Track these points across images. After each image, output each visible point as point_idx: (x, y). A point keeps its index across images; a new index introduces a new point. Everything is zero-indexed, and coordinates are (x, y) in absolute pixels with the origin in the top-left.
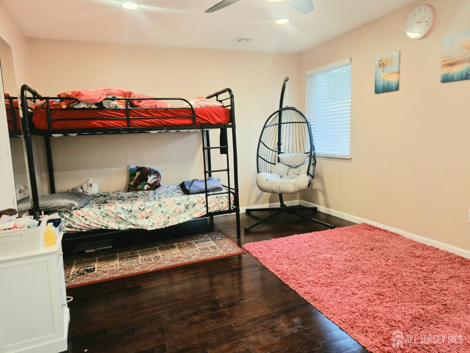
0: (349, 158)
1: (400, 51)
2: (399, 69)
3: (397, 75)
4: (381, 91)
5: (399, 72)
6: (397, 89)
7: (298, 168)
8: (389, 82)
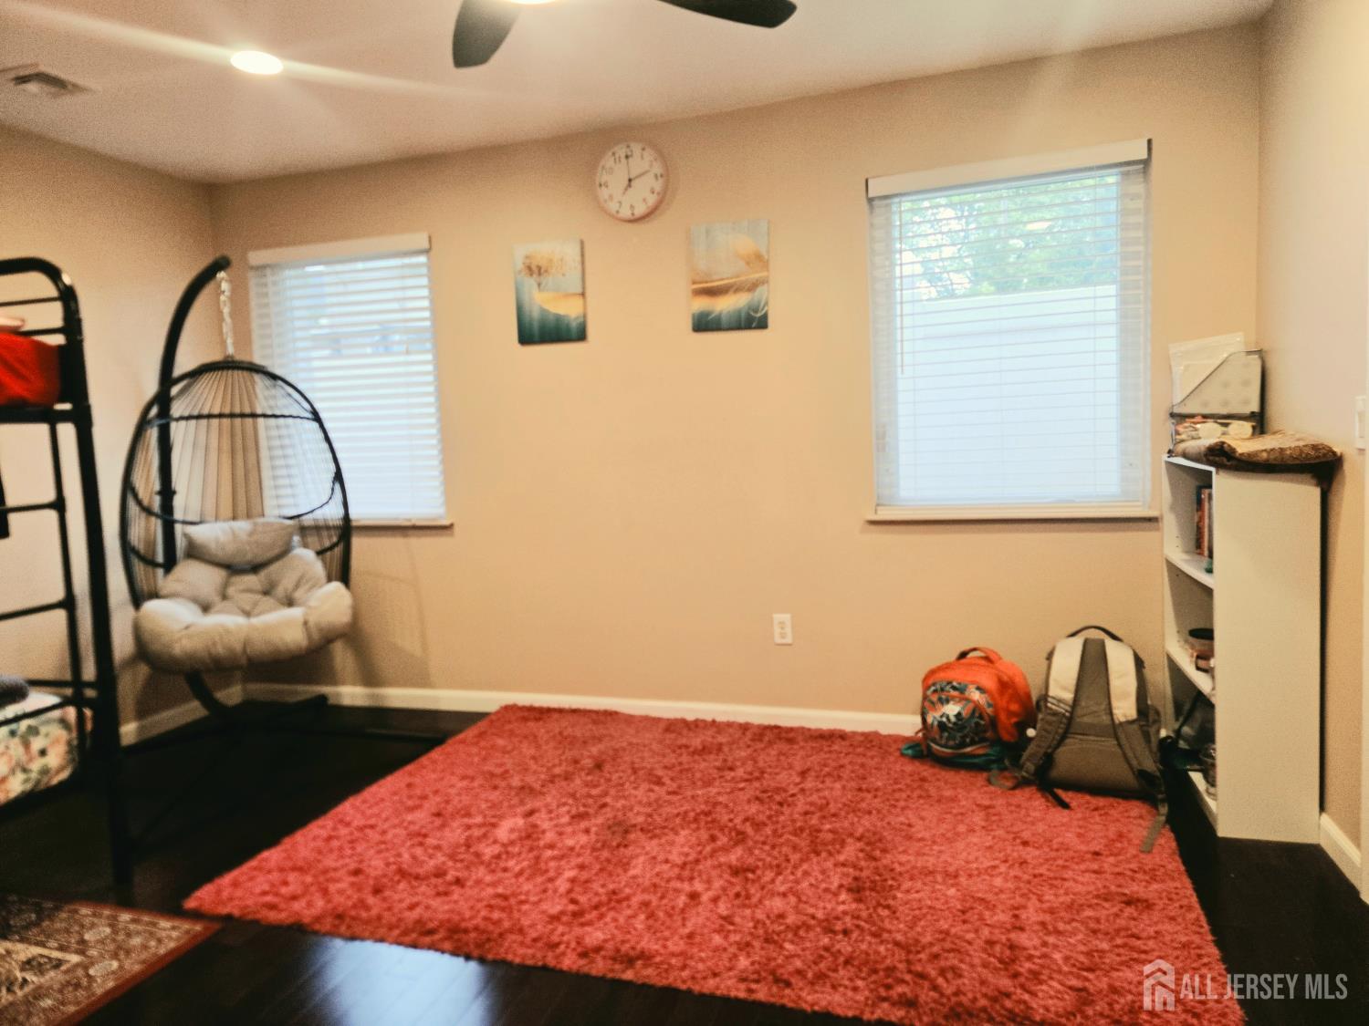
0: (446, 522)
1: (582, 243)
2: (584, 288)
3: (579, 301)
4: (537, 338)
5: (583, 294)
6: (581, 335)
7: (263, 574)
8: (558, 318)
